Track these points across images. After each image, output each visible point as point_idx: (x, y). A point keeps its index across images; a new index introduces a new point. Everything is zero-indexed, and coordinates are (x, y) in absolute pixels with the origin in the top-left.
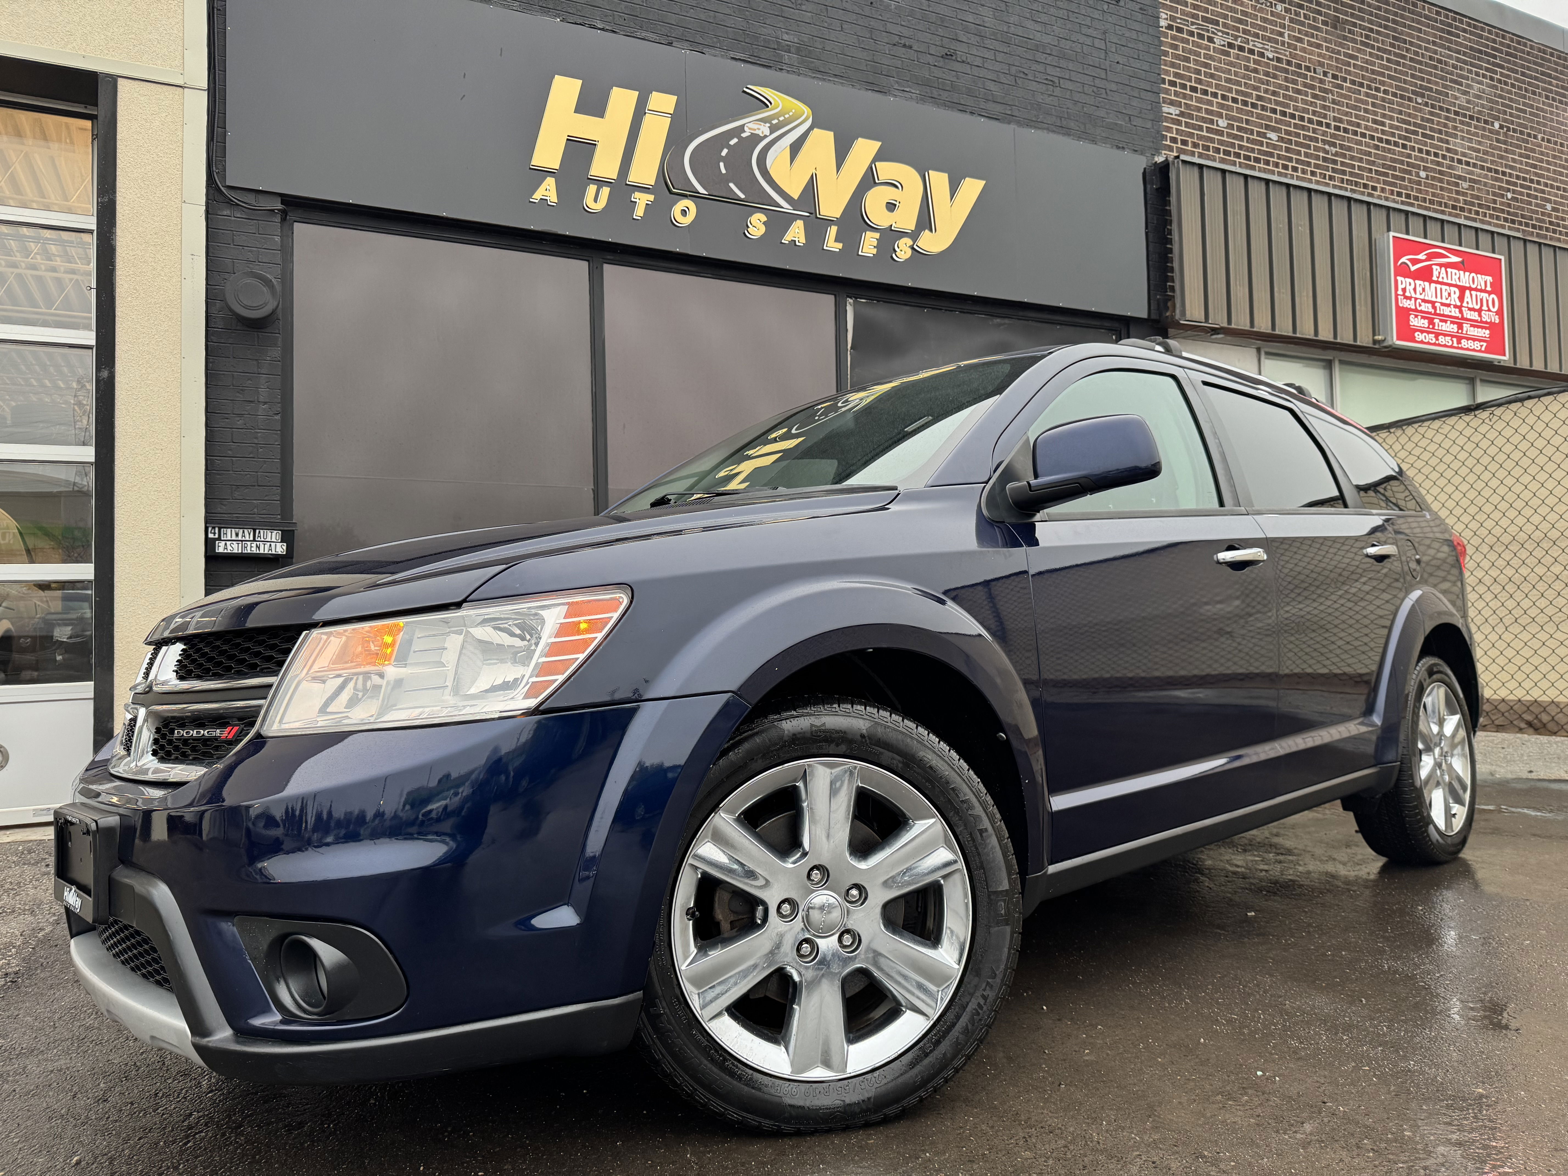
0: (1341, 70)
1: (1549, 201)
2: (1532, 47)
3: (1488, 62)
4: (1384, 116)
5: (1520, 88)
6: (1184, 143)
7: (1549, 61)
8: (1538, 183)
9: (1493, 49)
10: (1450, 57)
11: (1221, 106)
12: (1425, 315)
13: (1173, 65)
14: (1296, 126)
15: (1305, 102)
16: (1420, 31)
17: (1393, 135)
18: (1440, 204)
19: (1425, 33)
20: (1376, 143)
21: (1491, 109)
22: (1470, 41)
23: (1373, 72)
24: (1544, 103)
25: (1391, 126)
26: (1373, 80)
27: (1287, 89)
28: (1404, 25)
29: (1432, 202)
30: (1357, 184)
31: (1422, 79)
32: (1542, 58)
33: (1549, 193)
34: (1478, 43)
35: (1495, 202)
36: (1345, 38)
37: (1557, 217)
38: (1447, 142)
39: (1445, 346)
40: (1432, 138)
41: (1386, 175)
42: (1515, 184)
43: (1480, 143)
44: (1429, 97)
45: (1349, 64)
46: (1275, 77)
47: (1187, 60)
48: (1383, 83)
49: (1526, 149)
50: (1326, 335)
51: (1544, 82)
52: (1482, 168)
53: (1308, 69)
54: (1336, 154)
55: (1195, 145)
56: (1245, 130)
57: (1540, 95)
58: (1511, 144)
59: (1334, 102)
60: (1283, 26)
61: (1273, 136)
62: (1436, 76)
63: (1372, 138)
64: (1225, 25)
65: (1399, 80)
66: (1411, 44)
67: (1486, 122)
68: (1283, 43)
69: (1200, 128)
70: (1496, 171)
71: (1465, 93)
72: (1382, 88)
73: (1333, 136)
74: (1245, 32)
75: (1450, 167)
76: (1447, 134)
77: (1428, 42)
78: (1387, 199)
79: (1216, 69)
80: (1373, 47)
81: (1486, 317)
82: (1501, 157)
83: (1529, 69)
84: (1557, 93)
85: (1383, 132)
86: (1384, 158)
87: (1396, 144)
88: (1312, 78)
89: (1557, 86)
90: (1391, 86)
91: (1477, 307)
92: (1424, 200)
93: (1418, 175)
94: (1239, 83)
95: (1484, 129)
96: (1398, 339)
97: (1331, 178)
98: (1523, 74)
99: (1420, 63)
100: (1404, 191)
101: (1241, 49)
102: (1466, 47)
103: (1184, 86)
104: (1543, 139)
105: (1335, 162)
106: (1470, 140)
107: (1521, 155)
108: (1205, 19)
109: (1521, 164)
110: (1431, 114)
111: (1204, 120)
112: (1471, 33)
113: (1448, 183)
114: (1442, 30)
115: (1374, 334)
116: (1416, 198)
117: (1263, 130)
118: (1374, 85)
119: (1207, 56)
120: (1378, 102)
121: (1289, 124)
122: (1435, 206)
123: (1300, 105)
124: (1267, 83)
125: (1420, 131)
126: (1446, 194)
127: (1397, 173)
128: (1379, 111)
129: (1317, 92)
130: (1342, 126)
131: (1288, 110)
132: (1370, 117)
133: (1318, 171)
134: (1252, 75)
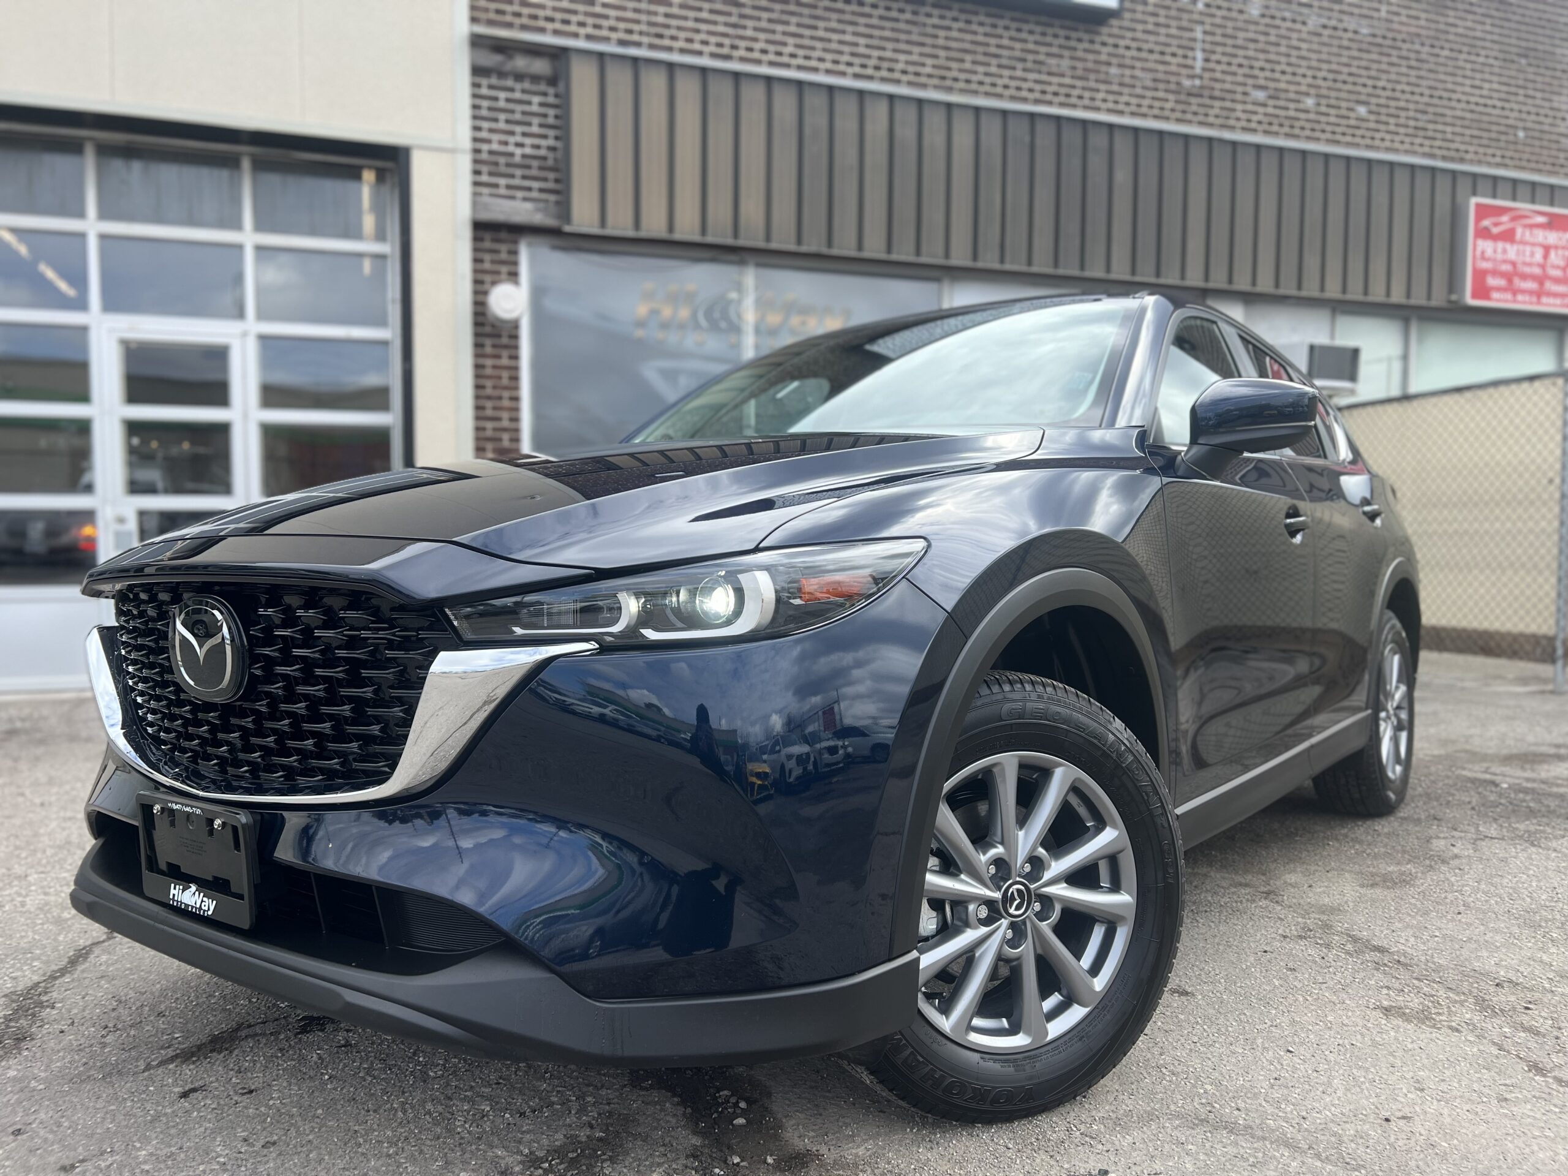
4: (1483, 80)
6: (1270, 124)
11: (1309, 86)
12: (1503, 275)
13: (1264, 51)
14: (1388, 98)
15: (1399, 74)
17: (1491, 98)
18: (1537, 162)
20: (1473, 107)
23: (1475, 38)
25: (1490, 90)
26: (1474, 46)
29: (1529, 161)
30: (1448, 149)
31: (1527, 40)
38: (1550, 100)
39: (1524, 303)
40: (1534, 98)
41: (1480, 138)
45: (1447, 32)
46: (1368, 52)
47: (1278, 45)
48: (1484, 48)
50: (1398, 297)
53: (1404, 41)
54: (1430, 122)
55: (1281, 126)
56: (1334, 107)
59: (1430, 71)
61: (1362, 110)
62: (1544, 36)
63: (1468, 102)
64: (1320, 8)
65: (1501, 43)
68: (1379, 19)
69: (1287, 109)
72: (1483, 53)
73: (1427, 104)
75: (1552, 125)
76: (1552, 93)
78: (1480, 162)
79: (1309, 50)
80: (1475, 13)
85: (1481, 96)
86: (1480, 121)
87: (1494, 107)
88: (1409, 50)
90: (1491, 49)
92: (1521, 159)
93: (1515, 135)
94: (1329, 62)
96: (1473, 298)
97: (1421, 145)
99: (1527, 24)
100: (1499, 153)
101: (1335, 28)
103: (1273, 71)
105: (1425, 129)
108: (1299, 4)
111: (1292, 101)
113: (1549, 141)
115: (1448, 296)
116: (1512, 158)
117: (1351, 105)
118: (1474, 51)
119: (1300, 40)
120: (1478, 67)
121: (1378, 96)
122: (1533, 165)
123: (1393, 77)
124: (1360, 59)
125: (1521, 92)
126: (1545, 152)
127: (1494, 135)
128: (1478, 76)
129: (1413, 63)
130: (1437, 93)
131: (1381, 84)
132: (1468, 82)
133: (1407, 140)
134: (1345, 53)
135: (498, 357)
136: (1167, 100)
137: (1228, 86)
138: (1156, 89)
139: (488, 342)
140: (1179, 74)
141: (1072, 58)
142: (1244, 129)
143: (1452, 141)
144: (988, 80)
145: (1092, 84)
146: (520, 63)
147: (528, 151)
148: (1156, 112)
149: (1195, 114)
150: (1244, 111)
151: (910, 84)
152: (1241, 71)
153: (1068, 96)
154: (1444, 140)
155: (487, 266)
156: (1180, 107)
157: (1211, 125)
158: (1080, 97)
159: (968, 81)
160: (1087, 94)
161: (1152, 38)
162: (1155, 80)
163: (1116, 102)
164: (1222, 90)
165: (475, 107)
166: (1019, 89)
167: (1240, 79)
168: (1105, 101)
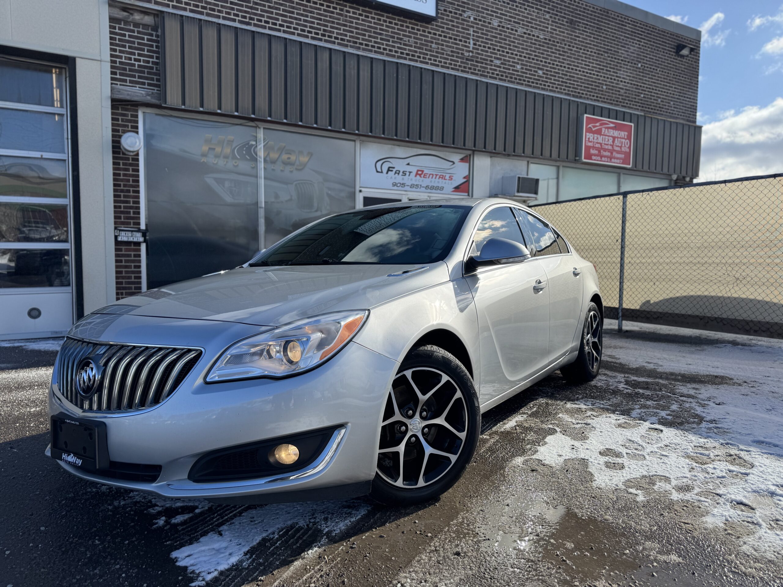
0: (572, 43)
1: (660, 98)
2: (659, 30)
3: (638, 37)
4: (589, 62)
5: (652, 49)
6: (502, 76)
7: (666, 36)
8: (656, 90)
9: (642, 31)
10: (622, 36)
11: (519, 59)
12: (597, 149)
13: (499, 42)
14: (551, 68)
15: (555, 57)
16: (609, 24)
17: (593, 70)
18: (611, 100)
19: (612, 25)
20: (585, 74)
21: (638, 58)
22: (631, 28)
23: (587, 43)
24: (662, 55)
25: (593, 67)
26: (586, 47)
27: (548, 51)
28: (602, 22)
29: (607, 99)
30: (575, 92)
31: (608, 46)
32: (663, 35)
33: (660, 94)
34: (635, 29)
35: (635, 98)
36: (575, 29)
37: (663, 105)
38: (617, 73)
39: (605, 161)
40: (610, 71)
41: (588, 88)
42: (645, 91)
43: (631, 73)
44: (611, 54)
45: (576, 40)
46: (543, 46)
47: (505, 40)
48: (590, 48)
49: (652, 75)
51: (663, 45)
52: (631, 84)
53: (558, 42)
54: (568, 79)
55: (507, 77)
56: (529, 70)
57: (661, 51)
58: (646, 73)
59: (568, 57)
60: (548, 24)
61: (540, 72)
62: (615, 44)
63: (583, 72)
64: (523, 24)
65: (598, 46)
66: (605, 30)
67: (635, 64)
68: (548, 32)
69: (509, 69)
70: (637, 85)
71: (627, 51)
72: (590, 50)
73: (567, 71)
74: (532, 27)
75: (617, 84)
76: (617, 69)
77: (612, 29)
78: (588, 98)
79: (518, 43)
80: (587, 32)
81: (623, 149)
82: (640, 79)
83: (657, 40)
84: (668, 50)
85: (589, 69)
86: (588, 81)
87: (594, 74)
88: (560, 47)
89: (669, 47)
90: (594, 49)
91: (620, 145)
92: (604, 98)
93: (602, 87)
94: (527, 50)
95: (634, 67)
96: (585, 158)
97: (564, 90)
98: (654, 42)
99: (608, 38)
100: (596, 95)
101: (529, 34)
102: (629, 31)
103: (503, 51)
104: (660, 71)
105: (566, 83)
106: (627, 72)
107: (649, 78)
108: (514, 22)
109: (649, 81)
110: (611, 61)
111: (511, 66)
112: (632, 25)
113: (616, 91)
114: (619, 24)
115: (576, 156)
116: (601, 98)
117: (536, 70)
118: (586, 49)
119: (514, 38)
120: (587, 56)
121: (547, 67)
122: (609, 101)
123: (553, 58)
124: (540, 49)
125: (605, 68)
126: (614, 96)
127: (593, 87)
128: (588, 60)
129: (561, 53)
130: (571, 67)
131: (548, 61)
132: (584, 63)
133: (559, 87)
134: (534, 46)
135: (127, 170)
136: (458, 62)
137: (484, 57)
138: (453, 56)
139: (121, 162)
140: (463, 50)
141: (415, 38)
142: (490, 77)
143: (577, 89)
144: (376, 45)
145: (424, 51)
146: (137, 17)
147: (142, 63)
148: (453, 66)
149: (470, 69)
150: (491, 69)
151: (339, 44)
152: (489, 50)
153: (413, 56)
154: (573, 88)
155: (120, 122)
156: (463, 65)
157: (477, 74)
158: (419, 57)
159: (366, 45)
160: (422, 56)
161: (451, 32)
162: (452, 51)
163: (436, 61)
164: (481, 58)
165: (111, 38)
166: (390, 50)
167: (489, 54)
168: (430, 59)
